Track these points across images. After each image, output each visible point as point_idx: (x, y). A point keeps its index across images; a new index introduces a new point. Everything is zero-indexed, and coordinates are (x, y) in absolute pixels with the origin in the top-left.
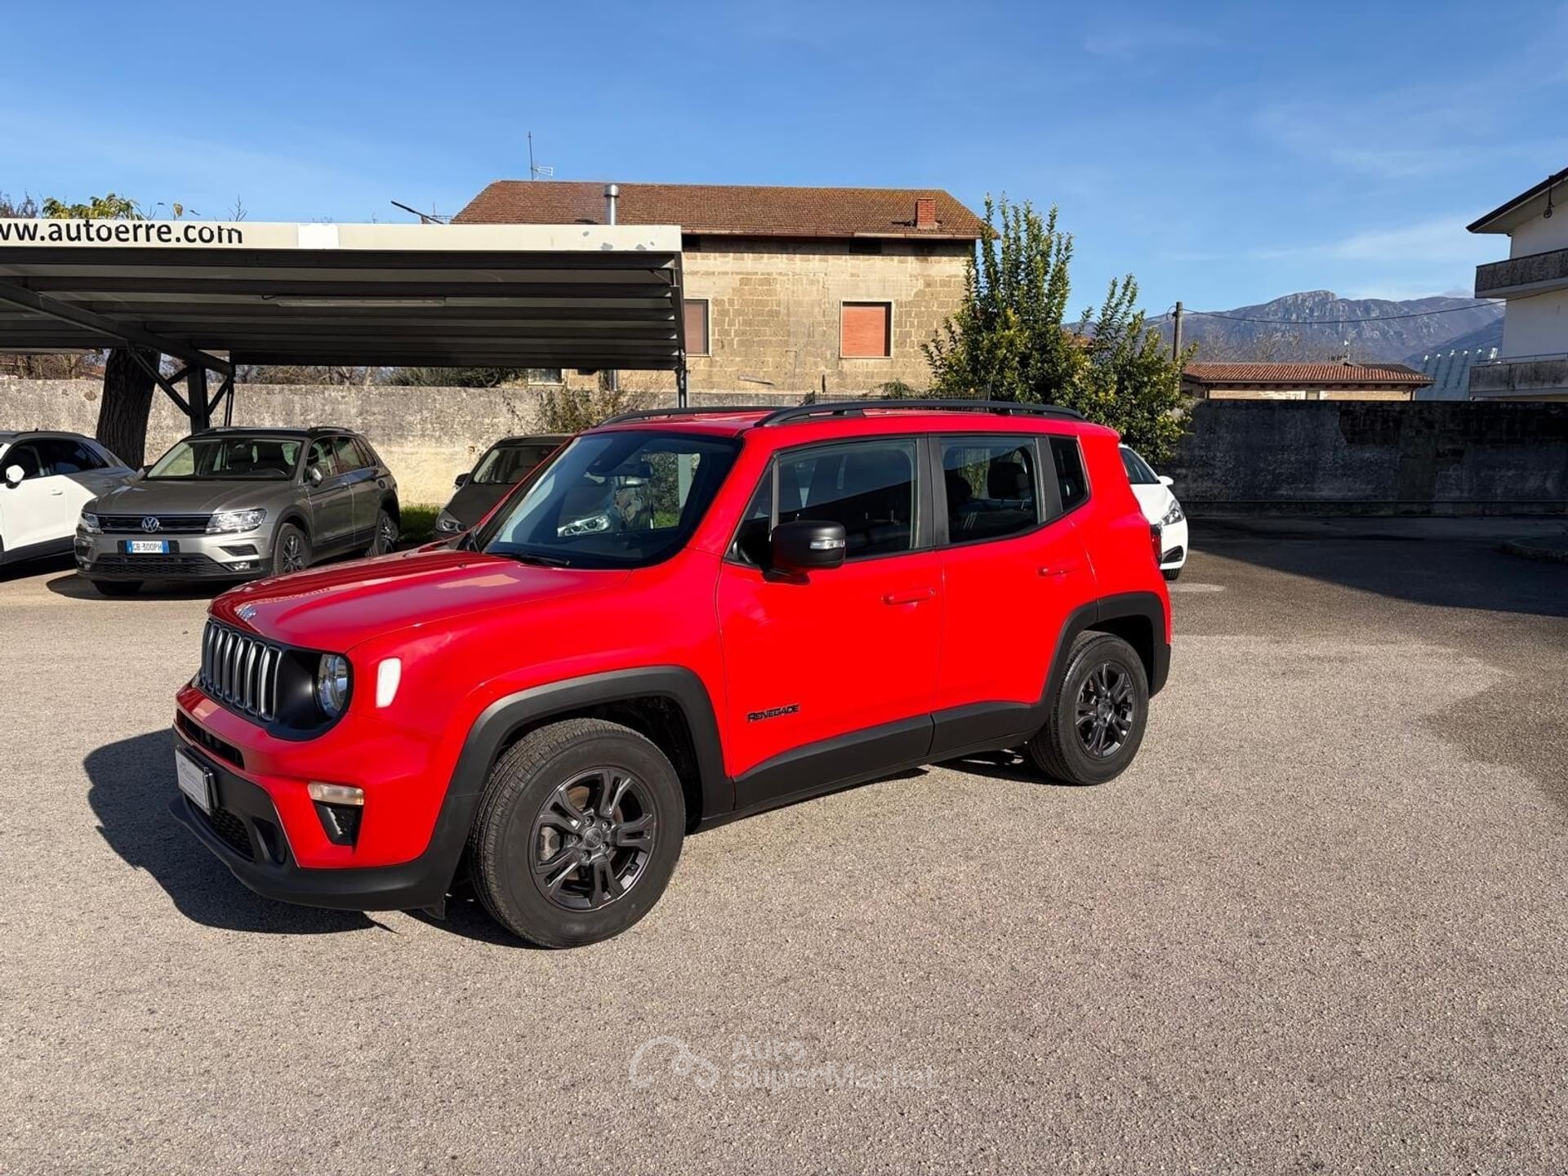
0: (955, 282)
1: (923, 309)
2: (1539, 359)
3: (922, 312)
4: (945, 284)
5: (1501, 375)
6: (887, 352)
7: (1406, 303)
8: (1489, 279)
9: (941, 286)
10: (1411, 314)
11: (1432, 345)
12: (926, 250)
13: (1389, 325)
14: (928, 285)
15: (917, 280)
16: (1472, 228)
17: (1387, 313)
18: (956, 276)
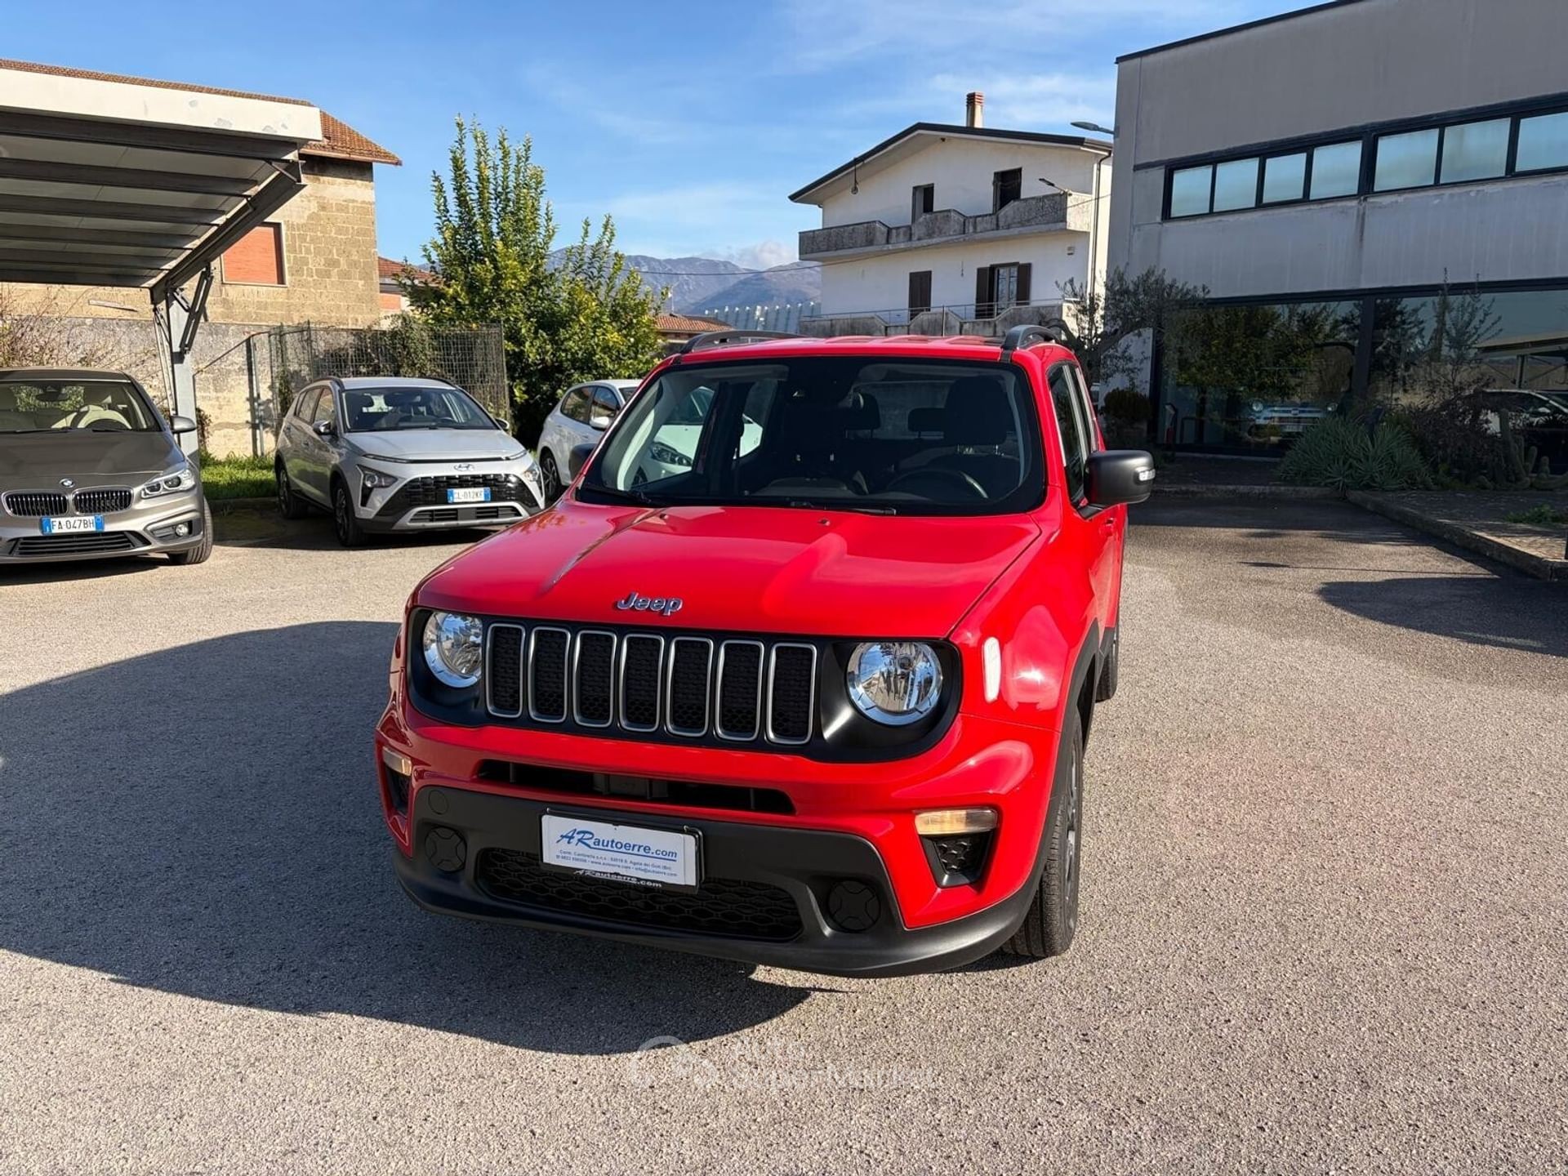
0: (354, 208)
1: (319, 234)
2: (854, 316)
3: (318, 238)
4: (342, 208)
5: (824, 329)
6: (281, 280)
7: (669, 261)
8: (810, 244)
9: (338, 210)
10: (674, 271)
11: (692, 301)
12: (316, 169)
13: (656, 279)
14: (323, 208)
15: (309, 201)
16: (793, 198)
17: (654, 269)
18: (353, 201)
